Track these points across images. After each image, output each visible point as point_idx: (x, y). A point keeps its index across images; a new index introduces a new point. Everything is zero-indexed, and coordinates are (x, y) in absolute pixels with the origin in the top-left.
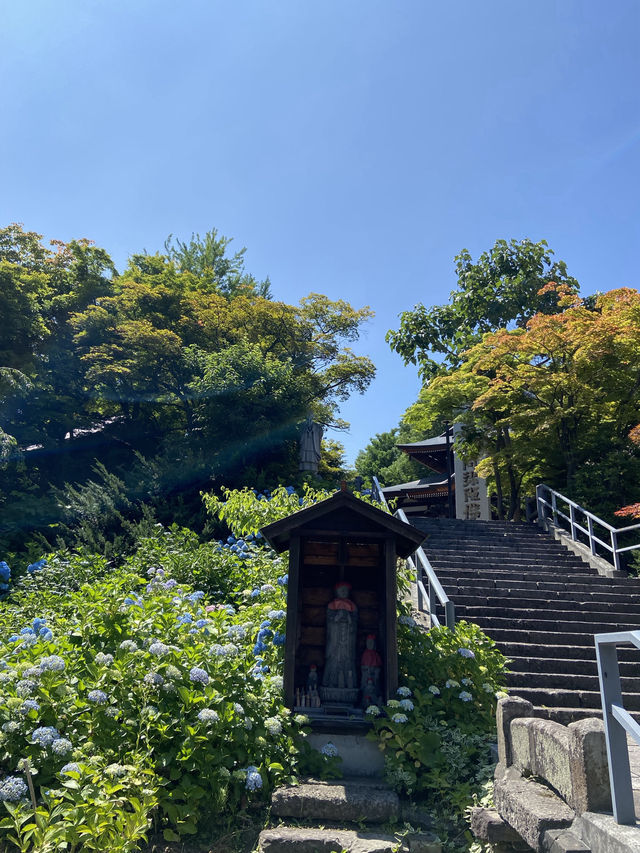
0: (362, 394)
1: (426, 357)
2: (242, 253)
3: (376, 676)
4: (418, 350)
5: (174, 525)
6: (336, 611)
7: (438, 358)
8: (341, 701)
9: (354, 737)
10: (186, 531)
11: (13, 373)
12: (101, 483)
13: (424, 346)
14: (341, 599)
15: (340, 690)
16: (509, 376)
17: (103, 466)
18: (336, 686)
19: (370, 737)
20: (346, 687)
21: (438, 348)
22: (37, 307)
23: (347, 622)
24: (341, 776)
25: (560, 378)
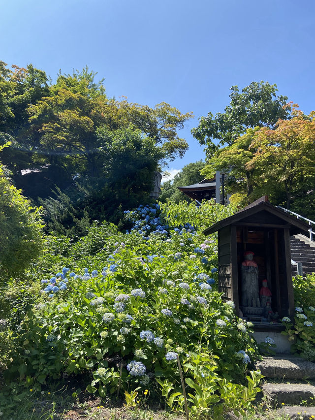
0: (181, 158)
1: (210, 141)
2: (102, 81)
3: (270, 301)
4: (206, 137)
5: (105, 221)
6: (248, 267)
7: (216, 142)
8: (255, 314)
9: (273, 333)
10: (112, 224)
11: (5, 136)
12: (56, 198)
13: (210, 135)
14: (249, 261)
15: (254, 308)
16: (264, 151)
17: (59, 189)
18: (252, 306)
19: (283, 333)
20: (257, 306)
21: (216, 136)
22: (5, 101)
23: (255, 273)
24: (275, 354)
25: (293, 153)
